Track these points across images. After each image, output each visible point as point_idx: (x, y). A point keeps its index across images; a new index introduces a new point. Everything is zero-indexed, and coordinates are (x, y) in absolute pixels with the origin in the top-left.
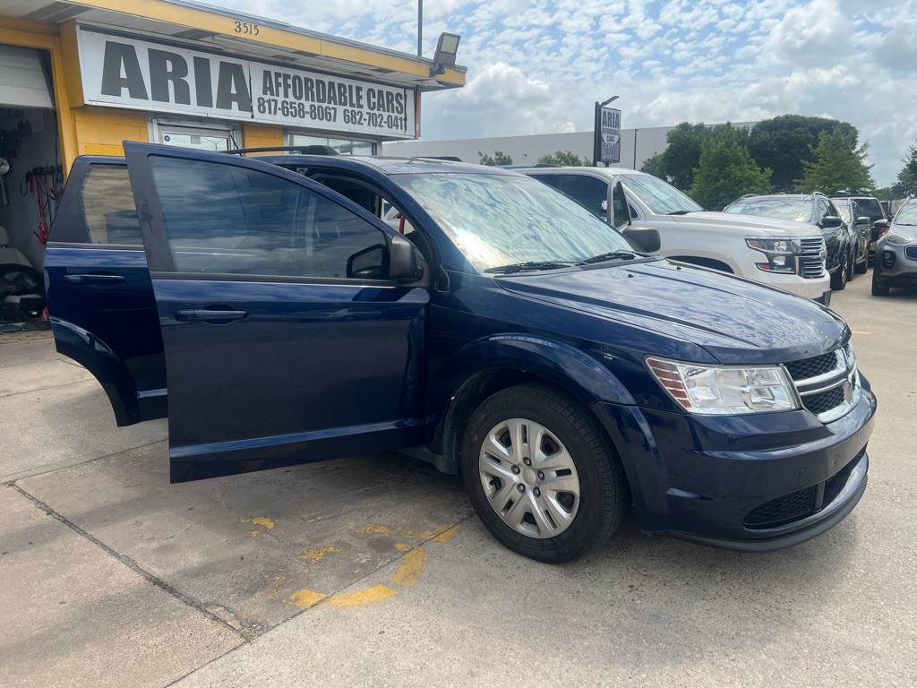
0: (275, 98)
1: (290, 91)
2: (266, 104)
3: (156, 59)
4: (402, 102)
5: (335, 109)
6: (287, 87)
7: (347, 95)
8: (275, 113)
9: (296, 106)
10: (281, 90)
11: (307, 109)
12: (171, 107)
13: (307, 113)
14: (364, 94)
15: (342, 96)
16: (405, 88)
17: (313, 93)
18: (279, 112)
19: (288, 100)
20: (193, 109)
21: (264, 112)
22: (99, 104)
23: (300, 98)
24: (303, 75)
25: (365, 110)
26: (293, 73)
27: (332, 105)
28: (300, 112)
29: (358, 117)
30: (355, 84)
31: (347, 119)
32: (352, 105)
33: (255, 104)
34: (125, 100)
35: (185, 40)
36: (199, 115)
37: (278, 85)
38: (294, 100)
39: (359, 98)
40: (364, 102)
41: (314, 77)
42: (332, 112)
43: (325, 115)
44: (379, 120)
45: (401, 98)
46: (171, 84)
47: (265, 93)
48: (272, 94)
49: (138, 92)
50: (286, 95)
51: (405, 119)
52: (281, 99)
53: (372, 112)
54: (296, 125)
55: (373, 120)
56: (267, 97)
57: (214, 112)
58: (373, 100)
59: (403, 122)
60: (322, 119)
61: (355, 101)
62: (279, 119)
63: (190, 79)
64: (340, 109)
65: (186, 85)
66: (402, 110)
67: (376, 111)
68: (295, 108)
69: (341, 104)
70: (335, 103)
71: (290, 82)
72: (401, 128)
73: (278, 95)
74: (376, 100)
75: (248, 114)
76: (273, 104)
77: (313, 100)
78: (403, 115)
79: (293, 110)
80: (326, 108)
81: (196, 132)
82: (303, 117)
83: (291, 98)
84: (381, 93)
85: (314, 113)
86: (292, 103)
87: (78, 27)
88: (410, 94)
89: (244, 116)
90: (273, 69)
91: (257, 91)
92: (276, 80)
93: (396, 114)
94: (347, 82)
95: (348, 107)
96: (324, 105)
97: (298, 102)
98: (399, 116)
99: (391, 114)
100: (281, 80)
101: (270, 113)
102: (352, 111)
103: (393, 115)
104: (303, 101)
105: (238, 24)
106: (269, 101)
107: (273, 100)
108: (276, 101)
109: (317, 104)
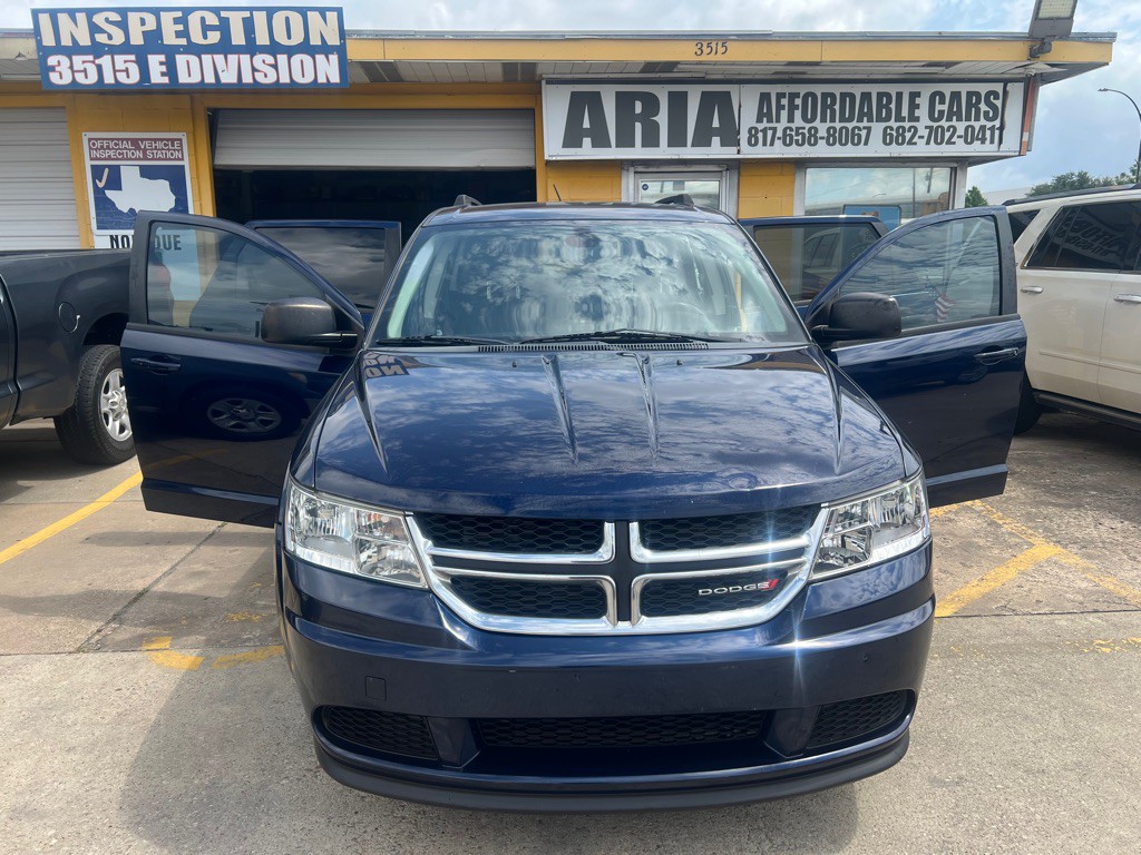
0: (774, 125)
1: (798, 114)
2: (760, 135)
3: (624, 101)
4: (998, 103)
5: (869, 129)
6: (792, 108)
7: (893, 106)
8: (772, 144)
9: (806, 131)
10: (784, 114)
11: (822, 133)
12: (638, 152)
13: (822, 138)
14: (923, 102)
15: (883, 108)
16: (1006, 82)
17: (833, 112)
18: (778, 143)
19: (793, 126)
20: (663, 151)
21: (756, 143)
22: (559, 158)
23: (813, 119)
24: (819, 90)
25: (925, 121)
26: (803, 89)
27: (865, 123)
28: (812, 138)
29: (908, 135)
30: (906, 89)
31: (887, 139)
32: (899, 118)
33: (744, 136)
34: (587, 151)
35: (658, 75)
36: (669, 157)
37: (780, 107)
38: (802, 124)
39: (913, 106)
40: (922, 113)
41: (837, 90)
42: (864, 133)
43: (853, 138)
44: (947, 135)
45: (997, 97)
46: (638, 126)
47: (759, 120)
48: (770, 121)
49: (601, 140)
50: (791, 119)
51: (1002, 128)
52: (784, 123)
53: (935, 125)
54: (803, 156)
55: (935, 135)
56: (761, 126)
57: (689, 152)
58: (938, 107)
59: (997, 132)
60: (846, 144)
61: (905, 113)
62: (778, 151)
63: (662, 119)
64: (878, 128)
65: (656, 125)
66: (998, 113)
67: (944, 123)
68: (803, 134)
69: (879, 119)
70: (870, 120)
71: (798, 102)
72: (992, 142)
73: (778, 121)
74: (945, 107)
75: (735, 149)
76: (770, 133)
77: (833, 120)
78: (997, 123)
79: (800, 138)
80: (854, 129)
81: (679, 178)
82: (816, 143)
83: (798, 121)
84: (956, 96)
85: (832, 138)
86: (798, 129)
87: (544, 82)
88: (1016, 91)
89: (729, 153)
90: (773, 90)
91: (747, 118)
92: (778, 101)
93: (983, 121)
94: (893, 89)
95: (892, 123)
96: (850, 126)
97: (808, 126)
98: (989, 124)
99: (972, 123)
100: (785, 102)
101: (765, 144)
102: (898, 128)
103: (977, 125)
104: (817, 123)
105: (699, 46)
106: (764, 131)
107: (770, 128)
108: (775, 129)
109: (838, 125)
